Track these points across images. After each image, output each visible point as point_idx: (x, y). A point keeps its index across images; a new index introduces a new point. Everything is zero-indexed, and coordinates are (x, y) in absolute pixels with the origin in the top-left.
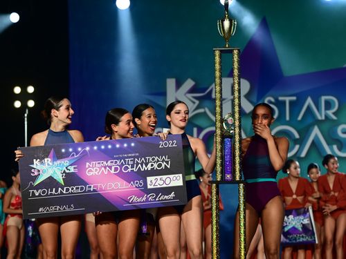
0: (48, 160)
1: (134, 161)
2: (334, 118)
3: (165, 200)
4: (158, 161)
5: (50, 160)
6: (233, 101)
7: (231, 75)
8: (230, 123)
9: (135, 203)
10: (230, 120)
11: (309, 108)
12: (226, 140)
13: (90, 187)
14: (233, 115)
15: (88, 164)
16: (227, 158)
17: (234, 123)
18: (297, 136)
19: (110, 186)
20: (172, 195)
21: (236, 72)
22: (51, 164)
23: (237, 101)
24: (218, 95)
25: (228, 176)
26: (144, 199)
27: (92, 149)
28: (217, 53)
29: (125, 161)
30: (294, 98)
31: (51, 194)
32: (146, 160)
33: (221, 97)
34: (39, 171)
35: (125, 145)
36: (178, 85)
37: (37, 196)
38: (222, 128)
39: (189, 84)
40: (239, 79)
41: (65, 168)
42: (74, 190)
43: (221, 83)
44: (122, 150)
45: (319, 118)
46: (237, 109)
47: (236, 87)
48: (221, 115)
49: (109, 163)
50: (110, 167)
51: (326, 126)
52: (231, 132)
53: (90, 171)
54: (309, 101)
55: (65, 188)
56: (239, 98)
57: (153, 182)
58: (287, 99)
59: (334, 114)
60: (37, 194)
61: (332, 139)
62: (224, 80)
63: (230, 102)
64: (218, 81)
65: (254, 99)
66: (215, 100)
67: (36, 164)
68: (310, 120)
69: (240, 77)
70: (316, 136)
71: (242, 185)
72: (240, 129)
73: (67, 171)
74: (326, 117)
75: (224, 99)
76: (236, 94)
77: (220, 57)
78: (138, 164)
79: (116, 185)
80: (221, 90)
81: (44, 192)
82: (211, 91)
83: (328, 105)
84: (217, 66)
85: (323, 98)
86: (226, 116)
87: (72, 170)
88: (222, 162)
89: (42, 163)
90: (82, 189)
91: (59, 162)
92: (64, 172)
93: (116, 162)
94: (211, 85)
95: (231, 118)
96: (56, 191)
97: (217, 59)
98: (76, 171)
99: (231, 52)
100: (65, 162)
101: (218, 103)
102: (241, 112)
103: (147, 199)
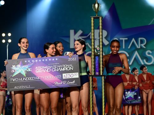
0: (19, 66)
1: (57, 66)
2: (145, 47)
3: (71, 84)
4: (68, 67)
5: (20, 65)
6: (99, 40)
7: (98, 28)
8: (98, 49)
9: (57, 85)
10: (98, 48)
11: (133, 43)
12: (96, 57)
13: (37, 78)
14: (99, 46)
15: (36, 67)
16: (97, 65)
17: (100, 50)
18: (128, 55)
19: (46, 77)
20: (74, 82)
21: (101, 27)
22: (20, 67)
23: (101, 40)
24: (93, 37)
25: (97, 73)
26: (61, 83)
27: (38, 61)
28: (92, 19)
29: (53, 67)
30: (127, 39)
31: (20, 81)
32: (62, 66)
33: (94, 38)
34: (15, 70)
35: (53, 59)
36: (75, 33)
37: (14, 82)
38: (94, 52)
39: (80, 32)
40: (102, 30)
41: (26, 69)
42: (30, 79)
43: (94, 32)
44: (52, 62)
45: (138, 47)
46: (101, 43)
47: (101, 33)
48: (94, 46)
49: (46, 68)
50: (46, 69)
51: (141, 51)
52: (99, 53)
53: (38, 71)
54: (133, 40)
55: (26, 78)
56: (102, 38)
57: (66, 76)
58: (124, 39)
59: (144, 45)
60: (14, 81)
61: (144, 57)
62: (95, 30)
63: (98, 40)
64: (92, 31)
65: (109, 39)
66: (91, 39)
67: (14, 67)
68: (133, 49)
69: (102, 29)
70: (136, 56)
71: (103, 77)
72: (102, 52)
73: (27, 71)
74: (141, 47)
75: (95, 39)
76: (101, 37)
77: (94, 20)
78: (59, 68)
79: (49, 77)
80: (94, 35)
81: (17, 80)
82: (90, 35)
83: (142, 42)
84: (92, 24)
85: (140, 39)
86: (96, 47)
87: (29, 70)
88: (94, 67)
89: (16, 67)
90: (34, 78)
91: (24, 66)
92: (26, 71)
93: (49, 67)
94: (90, 33)
95: (98, 47)
96: (22, 79)
97: (92, 21)
98: (31, 70)
99: (99, 18)
100: (27, 67)
101: (93, 41)
102: (103, 45)
103: (63, 83)
